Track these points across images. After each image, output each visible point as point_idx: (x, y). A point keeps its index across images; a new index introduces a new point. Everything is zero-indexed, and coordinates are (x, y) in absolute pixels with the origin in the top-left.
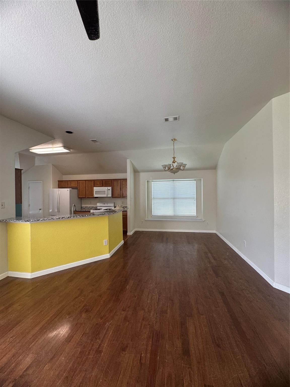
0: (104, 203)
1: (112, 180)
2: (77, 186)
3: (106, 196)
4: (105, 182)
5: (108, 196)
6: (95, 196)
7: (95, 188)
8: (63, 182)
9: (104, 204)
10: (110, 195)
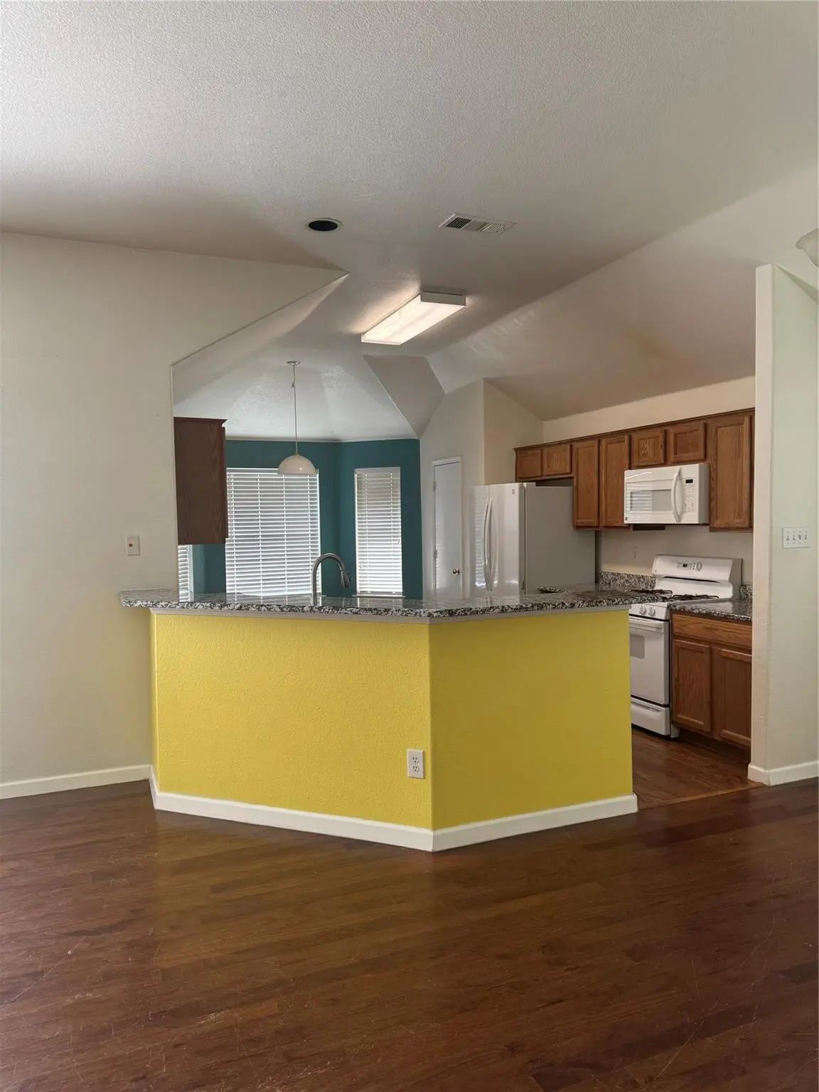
0: (684, 560)
1: (709, 421)
2: (568, 471)
3: (676, 523)
4: (676, 435)
5: (683, 522)
6: (631, 517)
7: (630, 476)
8: (530, 452)
9: (685, 566)
10: (692, 517)
